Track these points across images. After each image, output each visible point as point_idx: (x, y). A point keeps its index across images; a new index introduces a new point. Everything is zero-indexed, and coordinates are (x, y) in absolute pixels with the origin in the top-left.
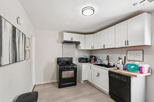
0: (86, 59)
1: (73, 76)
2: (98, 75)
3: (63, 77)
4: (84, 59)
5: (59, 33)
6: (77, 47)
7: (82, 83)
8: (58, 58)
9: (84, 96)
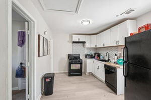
0: (91, 55)
1: (79, 68)
2: (98, 68)
3: (72, 68)
4: (89, 55)
5: (70, 35)
6: (84, 46)
7: (87, 74)
8: (69, 55)
9: (86, 82)
